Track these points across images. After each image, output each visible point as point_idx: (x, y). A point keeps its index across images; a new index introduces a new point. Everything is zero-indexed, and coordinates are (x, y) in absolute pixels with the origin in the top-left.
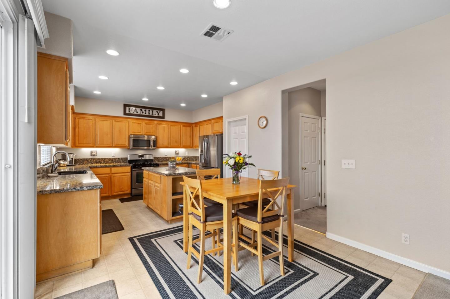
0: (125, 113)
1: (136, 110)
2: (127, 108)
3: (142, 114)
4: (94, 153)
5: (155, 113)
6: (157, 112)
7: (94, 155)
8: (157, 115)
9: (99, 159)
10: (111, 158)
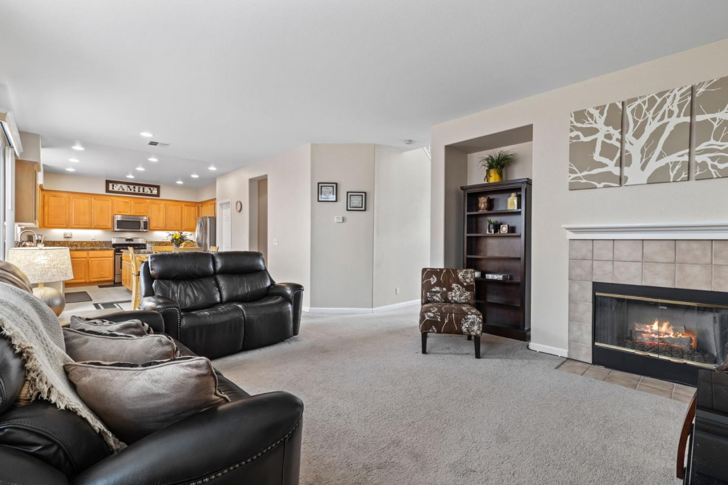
0: (107, 190)
1: (121, 186)
2: (111, 185)
3: (129, 191)
4: (68, 236)
5: (147, 190)
6: (150, 189)
7: (68, 237)
8: (149, 193)
9: (74, 242)
10: (90, 242)
